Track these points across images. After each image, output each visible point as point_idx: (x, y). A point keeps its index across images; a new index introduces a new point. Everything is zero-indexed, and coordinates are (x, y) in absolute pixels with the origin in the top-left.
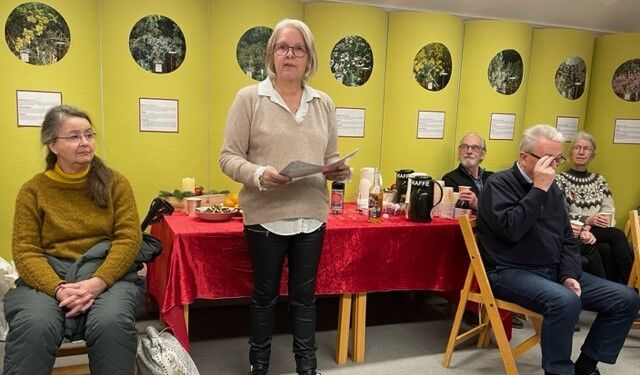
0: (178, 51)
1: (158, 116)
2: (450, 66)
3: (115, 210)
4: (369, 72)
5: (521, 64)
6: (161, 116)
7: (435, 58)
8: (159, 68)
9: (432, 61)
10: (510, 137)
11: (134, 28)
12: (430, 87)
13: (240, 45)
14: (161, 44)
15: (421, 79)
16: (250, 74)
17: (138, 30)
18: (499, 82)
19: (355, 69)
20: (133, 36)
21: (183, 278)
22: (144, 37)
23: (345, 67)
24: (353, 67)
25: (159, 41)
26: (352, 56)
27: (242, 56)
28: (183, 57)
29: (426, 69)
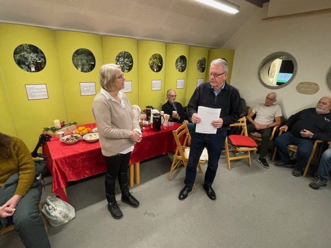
0: (42, 59)
1: (37, 92)
2: (162, 61)
3: (17, 157)
4: (132, 65)
5: (186, 60)
6: (38, 92)
7: (156, 58)
8: (33, 69)
9: (155, 60)
10: (183, 87)
11: (16, 50)
12: (155, 70)
13: (73, 56)
14: (32, 57)
15: (152, 67)
16: (80, 69)
17: (18, 50)
18: (179, 66)
19: (126, 64)
20: (15, 53)
21: (60, 177)
22: (22, 54)
23: (122, 63)
24: (125, 63)
25: (31, 55)
26: (124, 58)
27: (75, 61)
28: (45, 63)
29: (153, 63)
